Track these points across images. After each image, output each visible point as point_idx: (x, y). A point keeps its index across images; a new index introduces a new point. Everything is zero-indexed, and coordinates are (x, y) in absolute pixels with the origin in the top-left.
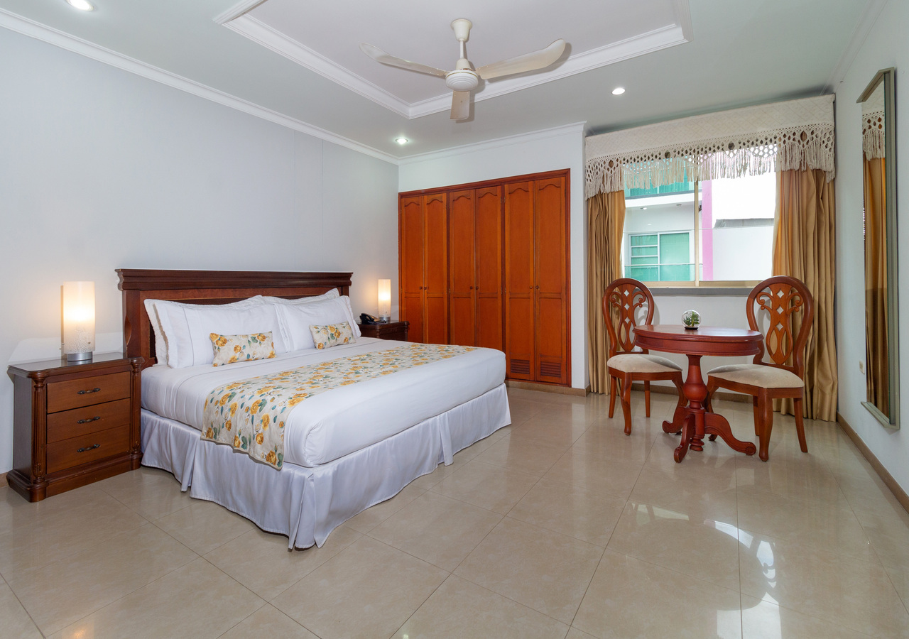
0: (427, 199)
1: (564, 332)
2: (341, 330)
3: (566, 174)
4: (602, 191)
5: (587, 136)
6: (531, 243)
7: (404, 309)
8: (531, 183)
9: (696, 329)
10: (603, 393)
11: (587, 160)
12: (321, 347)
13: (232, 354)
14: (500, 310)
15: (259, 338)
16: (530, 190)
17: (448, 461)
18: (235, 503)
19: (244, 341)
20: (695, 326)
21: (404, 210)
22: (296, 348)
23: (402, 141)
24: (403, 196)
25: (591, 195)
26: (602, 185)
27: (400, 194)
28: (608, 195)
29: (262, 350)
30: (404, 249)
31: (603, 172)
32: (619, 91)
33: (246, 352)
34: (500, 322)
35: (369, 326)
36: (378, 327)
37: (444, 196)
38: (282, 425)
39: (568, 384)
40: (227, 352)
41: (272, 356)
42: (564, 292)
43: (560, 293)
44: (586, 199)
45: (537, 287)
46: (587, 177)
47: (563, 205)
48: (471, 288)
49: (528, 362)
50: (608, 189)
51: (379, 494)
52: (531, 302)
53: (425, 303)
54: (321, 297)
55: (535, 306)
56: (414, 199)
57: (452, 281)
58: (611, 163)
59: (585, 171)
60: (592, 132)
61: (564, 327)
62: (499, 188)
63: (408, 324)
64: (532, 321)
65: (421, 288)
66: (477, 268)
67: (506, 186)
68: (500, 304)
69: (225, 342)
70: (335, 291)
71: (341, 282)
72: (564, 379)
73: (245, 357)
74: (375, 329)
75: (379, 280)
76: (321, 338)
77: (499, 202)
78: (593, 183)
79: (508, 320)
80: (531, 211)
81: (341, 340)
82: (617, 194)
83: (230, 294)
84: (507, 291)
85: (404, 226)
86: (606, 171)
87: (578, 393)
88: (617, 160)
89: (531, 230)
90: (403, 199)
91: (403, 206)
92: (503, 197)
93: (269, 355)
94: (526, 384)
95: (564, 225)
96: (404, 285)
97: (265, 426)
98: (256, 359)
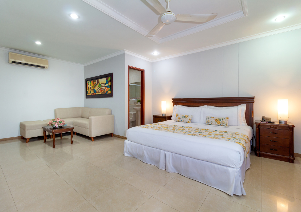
19: (181, 117)
33: (181, 119)
93: (187, 122)
98: (184, 122)
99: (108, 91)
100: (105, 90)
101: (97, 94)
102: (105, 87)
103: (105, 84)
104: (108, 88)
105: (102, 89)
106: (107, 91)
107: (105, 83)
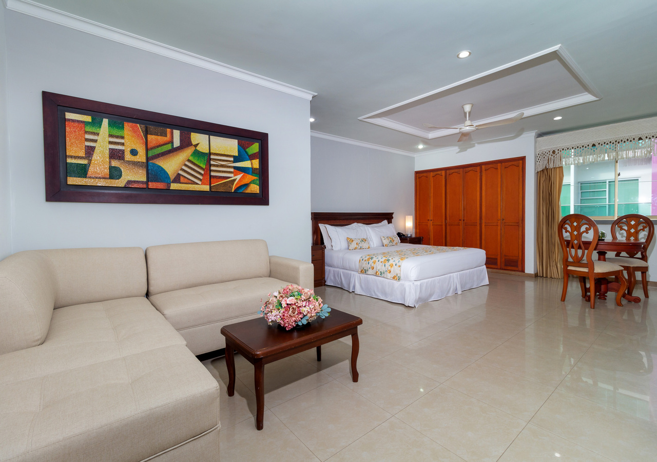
0: (432, 174)
1: (520, 243)
2: (394, 239)
3: (523, 159)
4: (547, 167)
5: (537, 137)
6: (499, 196)
7: (418, 231)
8: (499, 164)
9: (604, 240)
10: (547, 277)
11: (537, 151)
12: (387, 246)
13: (356, 246)
14: (478, 232)
15: (364, 240)
16: (499, 168)
17: (459, 292)
18: (376, 295)
19: (359, 241)
20: (603, 238)
21: (418, 180)
22: (375, 246)
23: (421, 147)
24: (417, 173)
25: (539, 170)
26: (547, 164)
27: (415, 172)
28: (551, 169)
29: (365, 245)
30: (418, 200)
31: (548, 157)
32: (558, 118)
33: (360, 245)
34: (478, 238)
35: (403, 238)
36: (408, 239)
37: (443, 172)
38: (400, 266)
39: (523, 271)
40: (353, 245)
41: (369, 248)
42: (521, 222)
43: (518, 223)
44: (536, 172)
45: (503, 220)
46: (537, 160)
47: (521, 176)
48: (460, 220)
49: (496, 259)
50: (551, 166)
51: (433, 297)
52: (499, 228)
53: (431, 228)
54: (380, 224)
55: (501, 229)
56: (425, 174)
57: (448, 216)
58: (554, 152)
59: (536, 157)
60: (540, 135)
61: (520, 241)
62: (478, 168)
63: (423, 238)
64: (499, 237)
65: (429, 220)
66: (464, 209)
67: (483, 167)
68: (478, 228)
69: (353, 241)
70: (386, 222)
71: (388, 217)
72: (520, 268)
73: (360, 248)
74: (407, 239)
75: (407, 216)
76: (386, 242)
77: (479, 174)
78: (541, 163)
79: (483, 237)
80: (500, 180)
81: (394, 243)
82: (558, 169)
83: (345, 222)
84: (483, 221)
85: (418, 189)
86: (550, 156)
87: (529, 276)
88: (558, 150)
89: (499, 189)
90: (417, 175)
91: (418, 177)
92: (481, 172)
93: (367, 247)
94: (495, 270)
95: (521, 186)
96: (418, 219)
97: (391, 267)
98: (363, 249)
99: (247, 185)
100: (234, 180)
101: (174, 186)
102: (232, 170)
103: (232, 159)
104: (250, 176)
105: (213, 174)
106: (242, 183)
107: (234, 157)
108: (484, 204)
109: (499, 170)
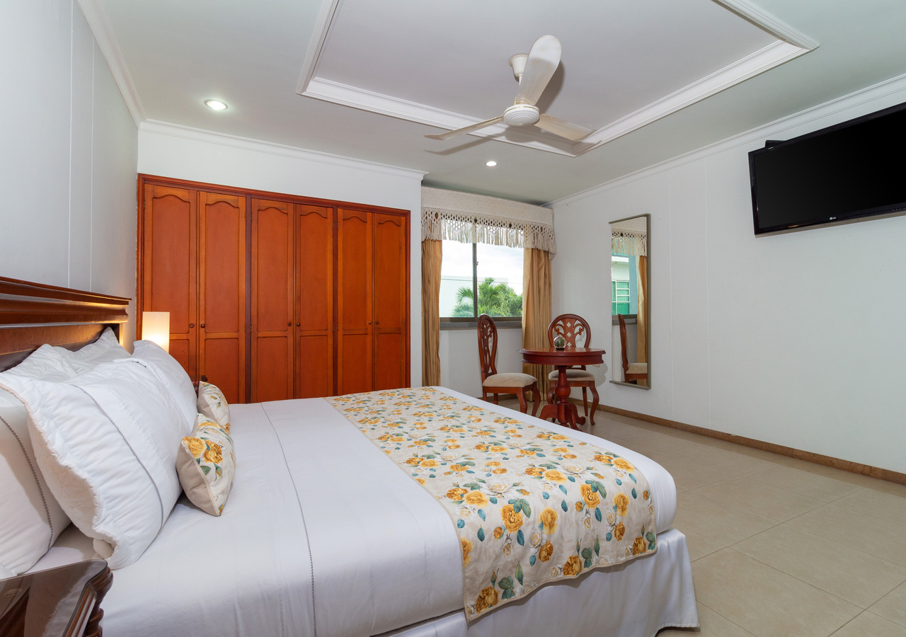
0: (204, 197)
3: (406, 214)
4: (429, 237)
6: (369, 277)
8: (369, 214)
14: (330, 349)
16: (369, 221)
21: (149, 204)
23: (217, 105)
24: (148, 181)
25: (423, 239)
26: (430, 232)
27: (141, 176)
32: (491, 164)
37: (241, 200)
38: (647, 495)
42: (402, 326)
45: (376, 322)
48: (290, 325)
50: (435, 237)
52: (369, 338)
55: (373, 342)
56: (176, 192)
58: (436, 215)
62: (330, 211)
65: (192, 326)
67: (339, 211)
68: (330, 341)
77: (331, 227)
78: (424, 229)
79: (340, 360)
80: (370, 245)
84: (340, 327)
86: (432, 221)
88: (442, 214)
89: (369, 264)
90: (148, 186)
91: (150, 196)
92: (335, 221)
97: (622, 510)
108: (340, 289)
109: (369, 225)
